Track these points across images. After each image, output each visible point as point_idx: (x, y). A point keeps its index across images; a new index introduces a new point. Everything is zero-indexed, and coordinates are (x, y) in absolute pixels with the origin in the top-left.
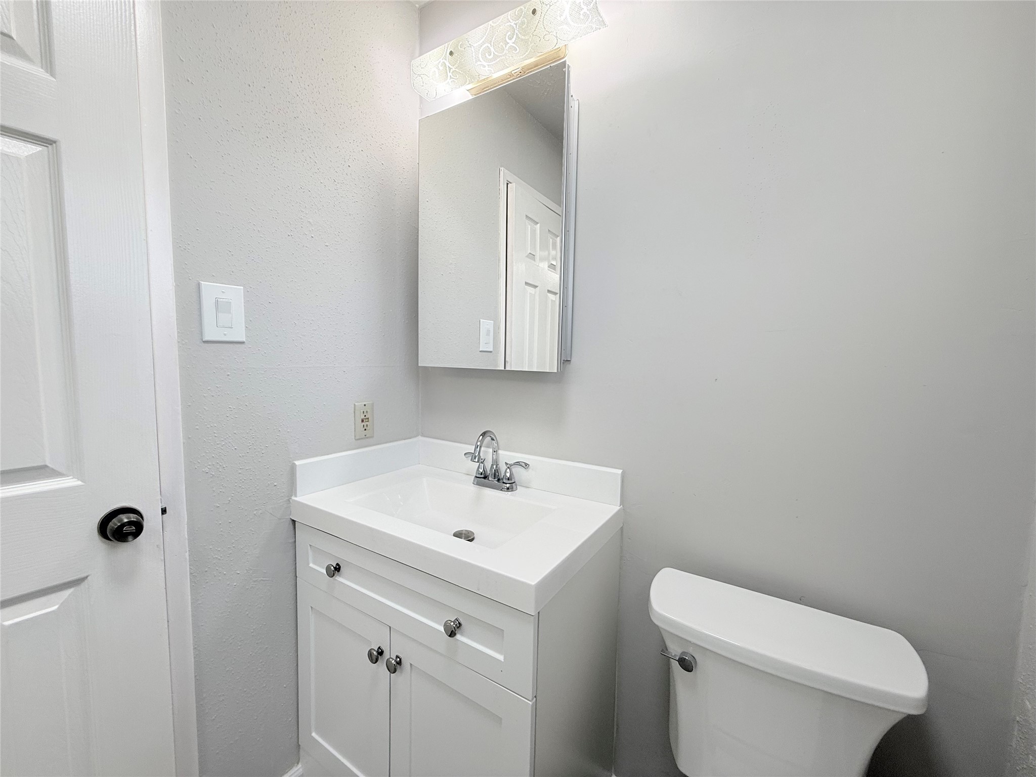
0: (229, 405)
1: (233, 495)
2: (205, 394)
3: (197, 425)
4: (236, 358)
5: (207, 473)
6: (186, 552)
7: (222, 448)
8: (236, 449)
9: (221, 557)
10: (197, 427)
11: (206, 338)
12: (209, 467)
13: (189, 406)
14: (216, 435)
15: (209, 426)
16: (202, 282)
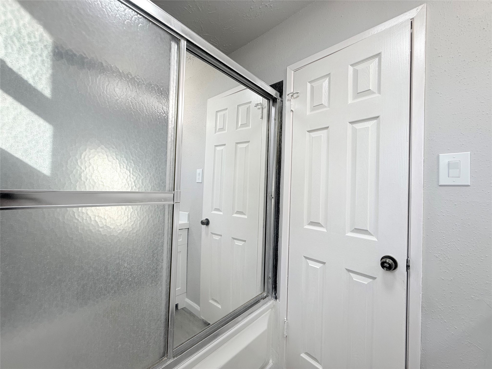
0: (455, 222)
1: (454, 277)
2: (438, 213)
3: (433, 230)
4: (462, 195)
5: (437, 257)
6: (421, 294)
7: (448, 246)
8: (458, 250)
9: (443, 310)
10: (433, 231)
11: (441, 183)
12: (438, 254)
13: (429, 219)
14: (444, 238)
15: (440, 232)
16: (440, 154)
